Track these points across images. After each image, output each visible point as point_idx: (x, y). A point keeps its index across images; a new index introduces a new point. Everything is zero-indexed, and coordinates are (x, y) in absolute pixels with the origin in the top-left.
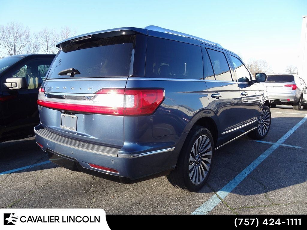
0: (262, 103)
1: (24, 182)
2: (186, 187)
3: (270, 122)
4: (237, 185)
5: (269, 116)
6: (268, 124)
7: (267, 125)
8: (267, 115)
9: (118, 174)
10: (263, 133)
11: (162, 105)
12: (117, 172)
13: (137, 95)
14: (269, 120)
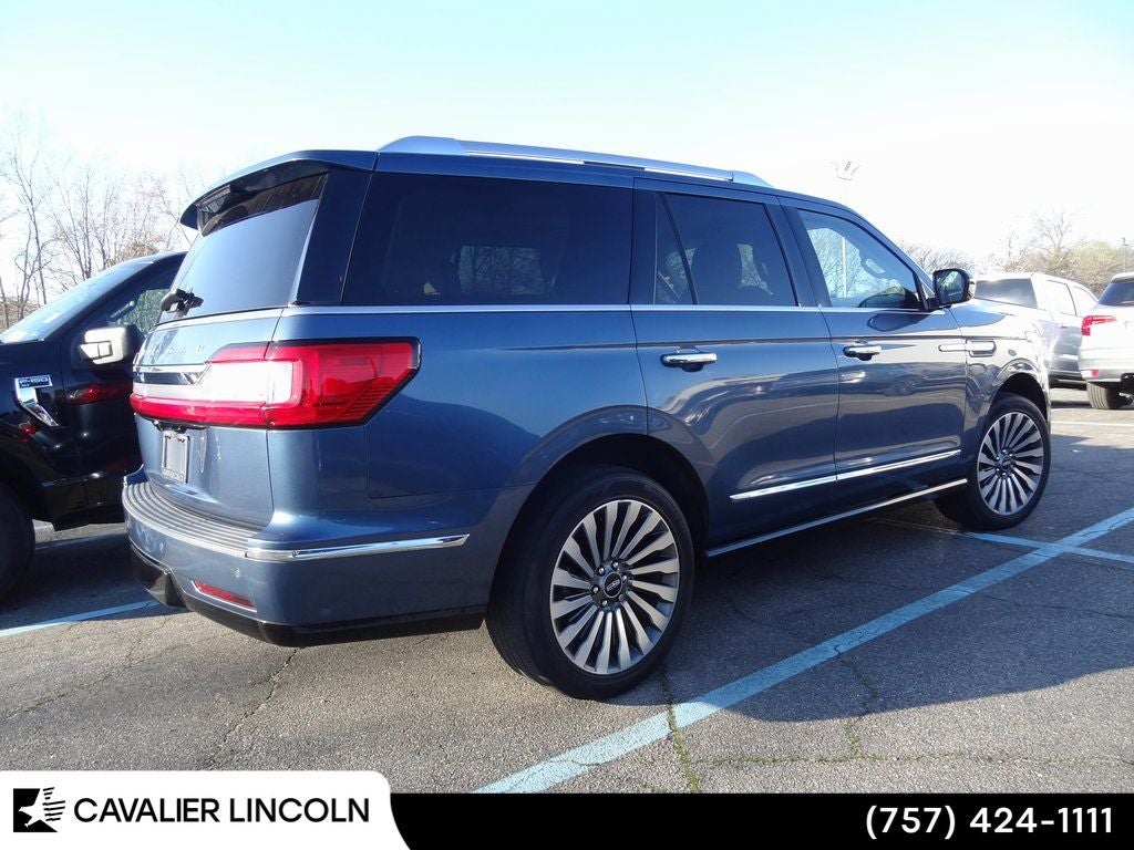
0: (987, 384)
1: (102, 646)
2: (544, 675)
3: (1046, 461)
4: (769, 686)
5: (1037, 436)
6: (1037, 469)
7: (1028, 472)
8: (1026, 436)
9: (253, 614)
10: (1008, 507)
11: (406, 391)
12: (250, 606)
13: (300, 362)
14: (1039, 452)
